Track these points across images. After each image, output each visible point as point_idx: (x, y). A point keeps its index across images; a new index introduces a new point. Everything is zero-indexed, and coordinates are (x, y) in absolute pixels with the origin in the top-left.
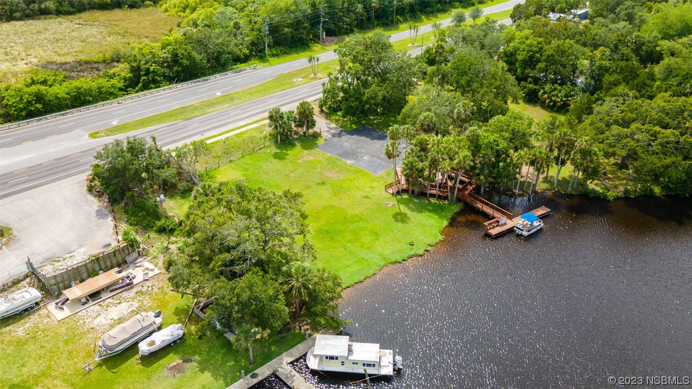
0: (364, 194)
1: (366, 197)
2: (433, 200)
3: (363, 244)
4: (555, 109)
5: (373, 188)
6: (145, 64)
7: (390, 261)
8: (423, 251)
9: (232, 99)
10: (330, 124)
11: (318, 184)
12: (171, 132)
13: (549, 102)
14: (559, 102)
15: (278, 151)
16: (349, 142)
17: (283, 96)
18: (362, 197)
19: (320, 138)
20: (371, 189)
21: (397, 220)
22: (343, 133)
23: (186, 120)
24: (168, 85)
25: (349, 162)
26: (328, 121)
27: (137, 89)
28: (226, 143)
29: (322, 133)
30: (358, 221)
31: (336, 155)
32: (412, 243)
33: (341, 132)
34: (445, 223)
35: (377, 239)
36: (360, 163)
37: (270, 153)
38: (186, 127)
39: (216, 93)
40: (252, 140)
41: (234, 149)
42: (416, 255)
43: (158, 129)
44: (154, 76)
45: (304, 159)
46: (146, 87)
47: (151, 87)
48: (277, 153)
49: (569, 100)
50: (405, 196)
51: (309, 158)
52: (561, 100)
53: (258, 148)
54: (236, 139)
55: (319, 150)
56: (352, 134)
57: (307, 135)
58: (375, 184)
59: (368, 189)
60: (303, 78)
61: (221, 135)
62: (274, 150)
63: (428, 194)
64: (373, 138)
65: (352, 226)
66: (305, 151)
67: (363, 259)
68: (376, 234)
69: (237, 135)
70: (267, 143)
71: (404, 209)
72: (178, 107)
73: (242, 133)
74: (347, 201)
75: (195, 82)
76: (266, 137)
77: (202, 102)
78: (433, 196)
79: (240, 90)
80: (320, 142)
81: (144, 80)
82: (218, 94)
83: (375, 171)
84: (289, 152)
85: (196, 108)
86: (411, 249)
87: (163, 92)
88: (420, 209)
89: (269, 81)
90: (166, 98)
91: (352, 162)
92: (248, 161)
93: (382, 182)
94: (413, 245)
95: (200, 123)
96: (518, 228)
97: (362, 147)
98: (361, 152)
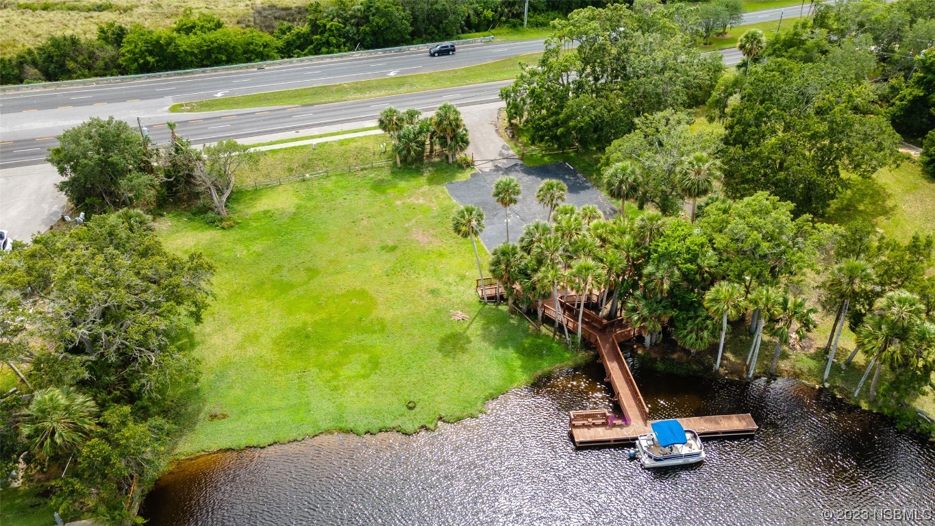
0: (436, 286)
1: (433, 291)
2: (544, 329)
6: (325, 18)
7: (343, 425)
8: (417, 425)
9: (401, 85)
10: (507, 149)
11: (384, 248)
15: (388, 178)
18: (427, 289)
19: (466, 170)
20: (457, 280)
21: (441, 348)
23: (304, 106)
24: (344, 51)
26: (511, 144)
28: (316, 151)
29: (478, 163)
31: (463, 203)
32: (411, 405)
33: (516, 165)
37: (372, 179)
38: (291, 116)
39: (390, 72)
40: (360, 153)
44: (330, 36)
46: (317, 51)
47: (322, 51)
48: (382, 181)
50: (504, 308)
51: (419, 200)
53: (359, 168)
54: (336, 147)
55: (446, 189)
57: (451, 161)
63: (540, 318)
65: (354, 339)
66: (426, 186)
67: (307, 405)
68: (376, 364)
69: (341, 143)
70: (382, 162)
71: (475, 330)
72: (319, 85)
73: (353, 140)
74: (396, 291)
75: (385, 52)
76: (384, 153)
77: (357, 83)
79: (427, 73)
80: (464, 176)
81: (317, 40)
82: (392, 74)
85: (338, 90)
92: (328, 185)
94: (411, 409)
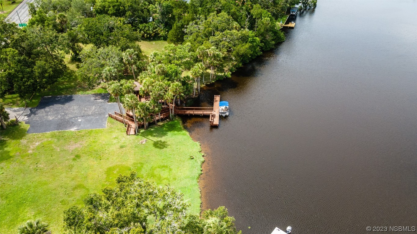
0: (118, 146)
2: (161, 124)
4: (152, 38)
5: (116, 138)
7: (196, 177)
13: (147, 35)
16: (50, 114)
21: (161, 148)
22: (34, 110)
25: (73, 130)
29: (19, 119)
30: (142, 166)
33: (31, 110)
34: (187, 133)
36: (82, 126)
45: (32, 148)
49: (157, 31)
57: (5, 127)
58: (114, 135)
59: (115, 141)
63: (156, 122)
64: (63, 103)
78: (158, 121)
83: (101, 126)
84: (7, 149)
86: (196, 161)
91: (75, 129)
93: (117, 131)
94: (193, 158)
96: (222, 113)
97: (66, 114)
98: (72, 118)
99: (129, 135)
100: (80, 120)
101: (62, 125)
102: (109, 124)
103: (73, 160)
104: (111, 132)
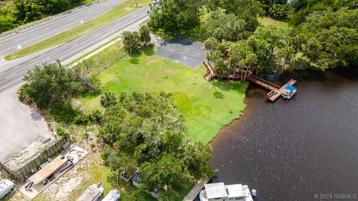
0: (193, 82)
1: (194, 84)
2: (232, 82)
3: (204, 116)
4: (279, 18)
5: (196, 77)
6: (27, 4)
7: (223, 125)
8: (239, 115)
9: (92, 25)
10: (157, 38)
11: (164, 78)
12: (62, 51)
13: (276, 15)
14: (281, 14)
15: (132, 58)
16: (172, 48)
17: (123, 21)
18: (192, 84)
19: (154, 47)
21: (217, 97)
22: (166, 42)
23: (68, 42)
24: (46, 17)
25: (176, 62)
26: (155, 36)
27: (25, 21)
28: (100, 56)
29: (155, 44)
30: (196, 101)
31: (167, 58)
32: (231, 112)
33: (165, 42)
34: (244, 96)
35: (211, 112)
36: (183, 61)
37: (127, 60)
38: (70, 47)
39: (80, 21)
40: (115, 52)
41: (105, 60)
42: (235, 119)
43: (51, 50)
44: (35, 11)
45: (150, 62)
46: (31, 19)
47: (35, 19)
48: (131, 60)
49: (286, 13)
50: (216, 81)
51: (152, 61)
52: (282, 13)
53: (119, 58)
54: (104, 53)
55: (156, 55)
56: (172, 43)
57: (146, 46)
58: (196, 75)
59: (193, 79)
60: (130, 7)
61: (94, 51)
62: (129, 58)
63: (229, 79)
64: (184, 45)
65: (193, 105)
66: (148, 57)
67: (207, 125)
68: (209, 108)
69: (105, 50)
70: (124, 54)
71: (218, 90)
72: (59, 33)
73: (107, 48)
74: (185, 88)
75: (64, 14)
76: (122, 50)
77: (74, 28)
78: (231, 79)
79: (95, 18)
80: (155, 49)
81: (28, 15)
82: (82, 22)
83: (194, 66)
84: (139, 58)
85: (71, 33)
86: (232, 115)
87: (44, 23)
88: (227, 88)
89: (110, 11)
90: (48, 26)
91: (178, 62)
92: (116, 67)
93: (200, 73)
94: (232, 113)
95: (78, 43)
96: (284, 95)
97: (180, 51)
98: (181, 55)
99: (205, 79)
100: (185, 58)
101: (174, 56)
102: (199, 67)
103: (163, 78)
104: (196, 72)
